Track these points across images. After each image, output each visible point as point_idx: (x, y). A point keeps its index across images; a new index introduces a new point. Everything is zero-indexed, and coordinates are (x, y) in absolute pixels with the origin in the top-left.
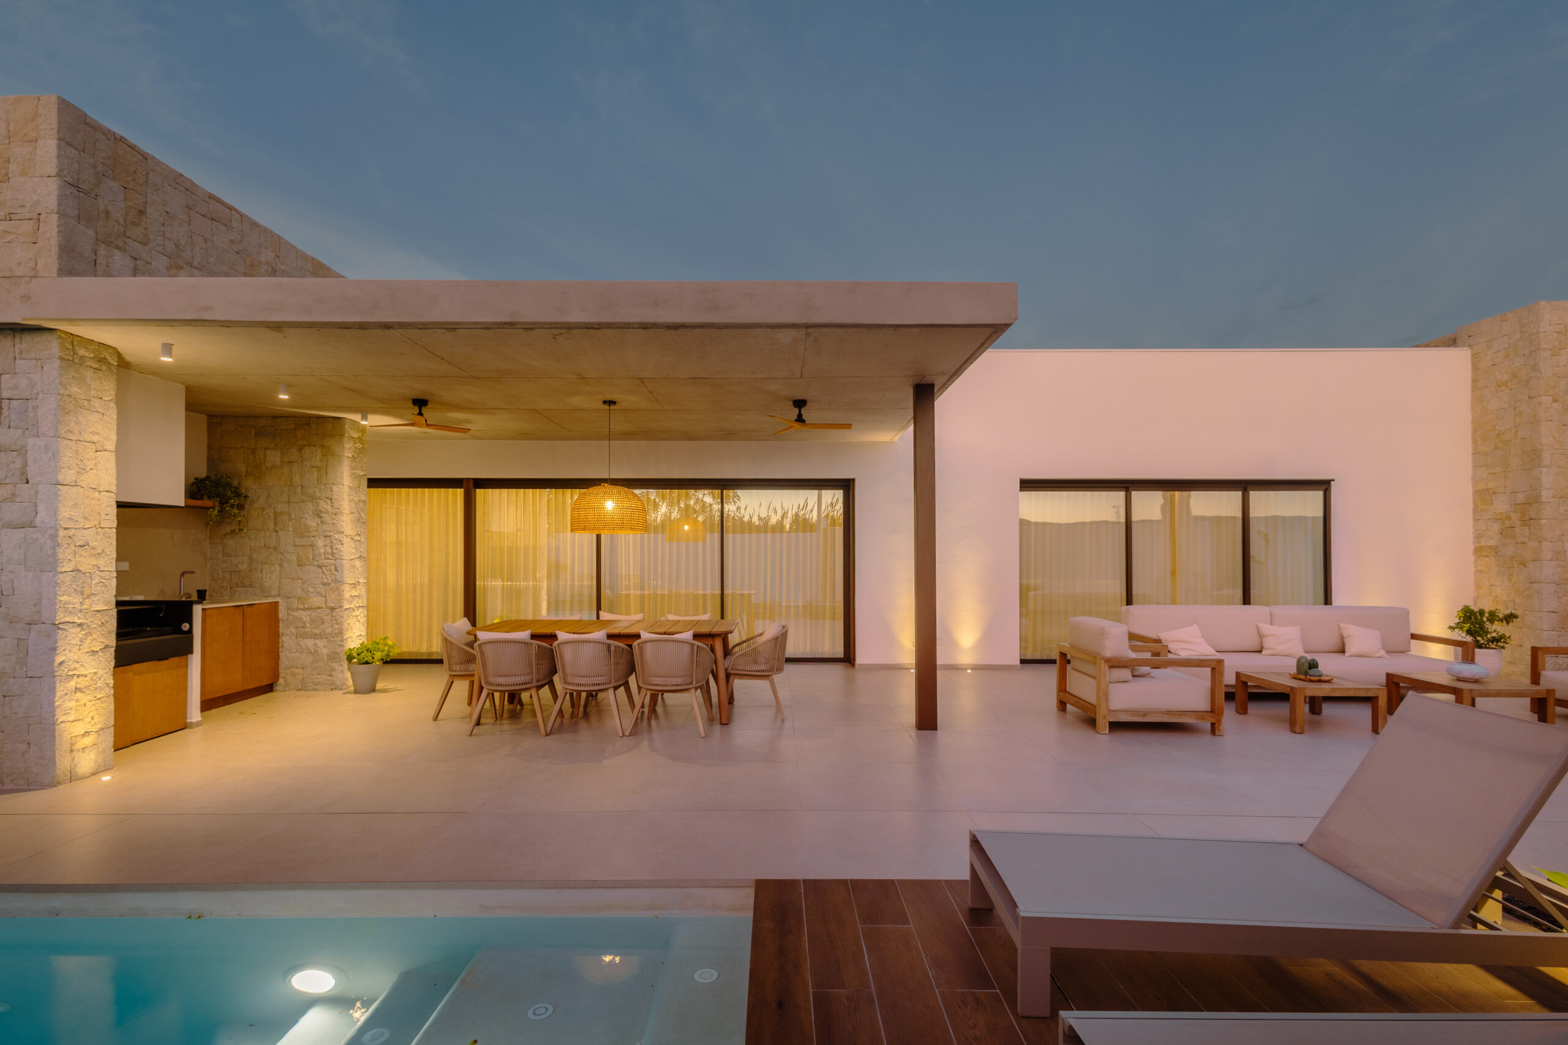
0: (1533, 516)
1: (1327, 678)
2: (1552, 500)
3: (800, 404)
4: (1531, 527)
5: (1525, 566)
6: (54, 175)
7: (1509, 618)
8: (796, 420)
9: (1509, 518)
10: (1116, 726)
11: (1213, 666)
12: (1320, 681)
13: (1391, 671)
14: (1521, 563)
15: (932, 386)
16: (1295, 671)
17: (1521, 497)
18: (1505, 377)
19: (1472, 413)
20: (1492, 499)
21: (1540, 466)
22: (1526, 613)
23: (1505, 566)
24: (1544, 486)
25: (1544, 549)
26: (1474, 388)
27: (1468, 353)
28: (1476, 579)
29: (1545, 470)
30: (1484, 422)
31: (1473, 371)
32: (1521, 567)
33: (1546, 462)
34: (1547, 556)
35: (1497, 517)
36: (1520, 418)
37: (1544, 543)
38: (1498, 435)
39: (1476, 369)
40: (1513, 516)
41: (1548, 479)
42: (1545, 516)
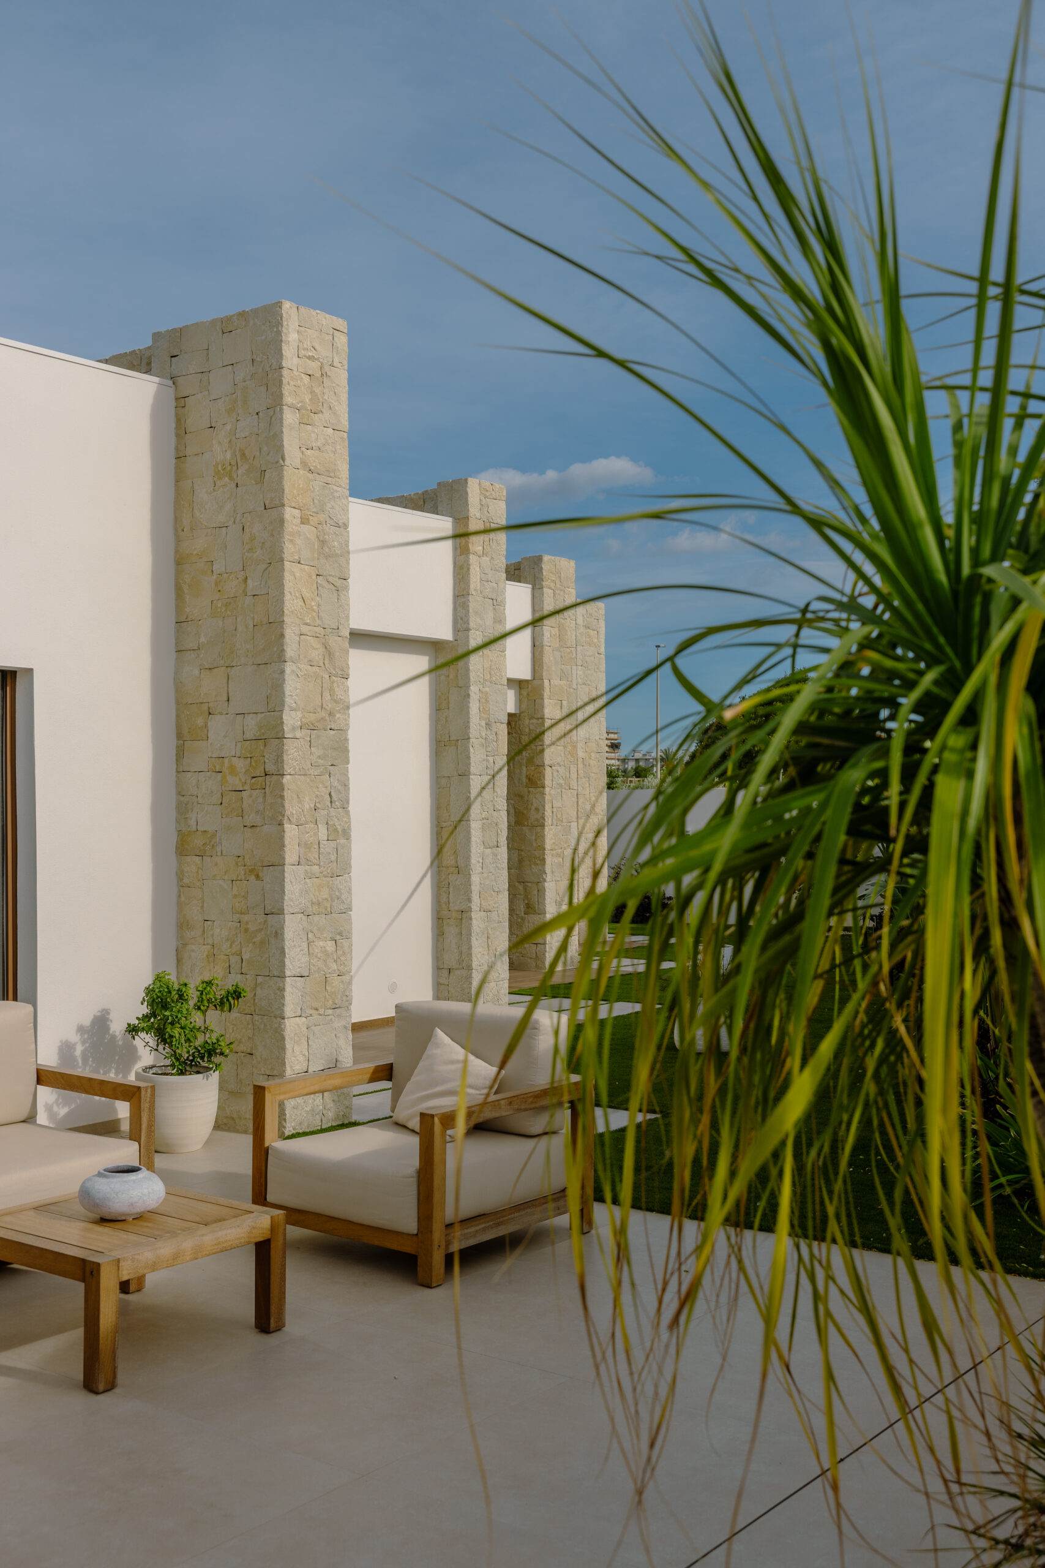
0: (270, 768)
2: (298, 734)
4: (267, 790)
5: (257, 877)
9: (233, 770)
14: (251, 871)
17: (251, 724)
18: (228, 455)
19: (176, 530)
20: (206, 726)
21: (281, 658)
22: (260, 979)
23: (226, 878)
24: (288, 701)
25: (287, 841)
26: (179, 476)
27: (170, 392)
28: (180, 906)
29: (289, 668)
30: (195, 553)
31: (177, 435)
32: (253, 878)
33: (290, 651)
34: (291, 854)
35: (215, 767)
36: (251, 550)
37: (287, 826)
38: (217, 584)
39: (181, 431)
40: (240, 765)
41: (293, 687)
42: (288, 769)
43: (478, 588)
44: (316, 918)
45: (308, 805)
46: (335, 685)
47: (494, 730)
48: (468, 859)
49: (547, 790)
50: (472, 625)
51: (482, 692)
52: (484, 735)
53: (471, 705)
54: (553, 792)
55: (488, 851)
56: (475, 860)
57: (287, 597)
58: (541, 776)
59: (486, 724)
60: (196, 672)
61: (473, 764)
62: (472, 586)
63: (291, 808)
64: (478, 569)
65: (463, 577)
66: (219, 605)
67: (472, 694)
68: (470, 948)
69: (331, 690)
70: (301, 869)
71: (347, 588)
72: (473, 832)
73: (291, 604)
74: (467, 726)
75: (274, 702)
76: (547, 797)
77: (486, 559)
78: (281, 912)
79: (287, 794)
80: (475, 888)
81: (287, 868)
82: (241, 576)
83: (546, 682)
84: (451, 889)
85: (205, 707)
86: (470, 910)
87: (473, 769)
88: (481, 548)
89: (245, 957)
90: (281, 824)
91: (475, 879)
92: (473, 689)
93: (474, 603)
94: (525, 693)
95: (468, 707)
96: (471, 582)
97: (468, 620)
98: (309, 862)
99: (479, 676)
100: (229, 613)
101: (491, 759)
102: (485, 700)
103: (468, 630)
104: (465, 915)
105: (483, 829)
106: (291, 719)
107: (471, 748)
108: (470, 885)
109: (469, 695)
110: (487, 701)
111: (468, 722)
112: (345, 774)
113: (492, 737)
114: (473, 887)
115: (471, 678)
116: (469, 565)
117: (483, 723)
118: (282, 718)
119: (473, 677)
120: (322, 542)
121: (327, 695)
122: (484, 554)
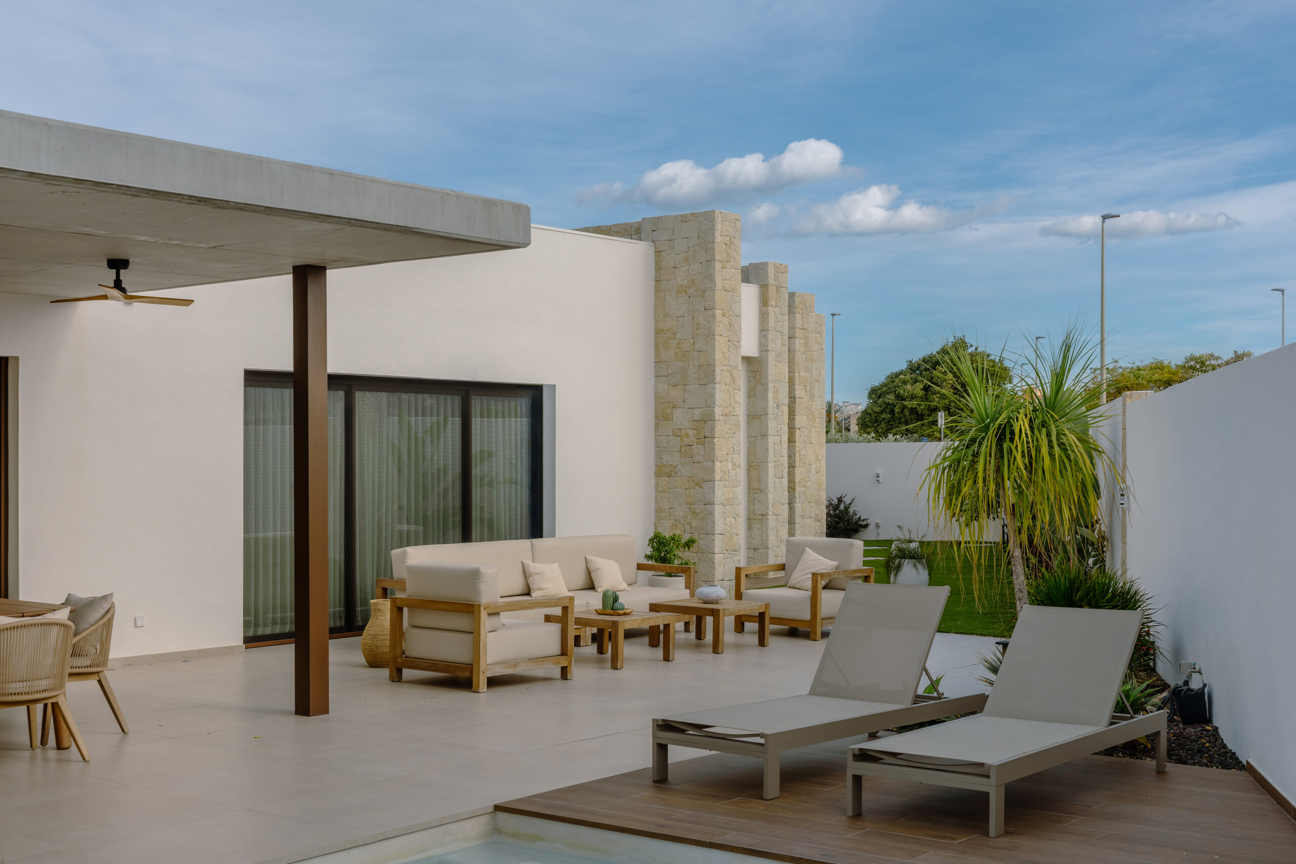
0: (708, 434)
2: (721, 418)
3: (118, 264)
4: (706, 445)
5: (700, 487)
7: (689, 544)
8: (113, 287)
9: (687, 436)
10: (493, 682)
11: (566, 605)
12: (625, 614)
13: (650, 601)
14: (697, 484)
15: (324, 269)
16: (601, 607)
17: (697, 414)
18: (685, 282)
19: (655, 316)
20: (672, 413)
21: (713, 382)
22: (701, 536)
23: (683, 487)
24: (717, 402)
25: (716, 469)
26: (657, 290)
27: (652, 249)
28: (657, 501)
29: (717, 386)
30: (666, 328)
31: (656, 270)
32: (697, 488)
33: (718, 379)
34: (718, 476)
35: (677, 433)
36: (697, 329)
37: (716, 462)
38: (678, 344)
39: (658, 268)
40: (691, 433)
41: (719, 396)
42: (717, 435)
43: (773, 326)
45: (724, 453)
46: (735, 394)
47: (781, 409)
48: (766, 484)
49: (797, 444)
50: (770, 348)
51: (775, 387)
52: (775, 412)
53: (769, 395)
54: (800, 445)
55: (777, 480)
56: (770, 485)
57: (717, 353)
59: (777, 406)
60: (666, 387)
61: (770, 429)
62: (770, 325)
63: (718, 454)
64: (773, 315)
65: (765, 320)
66: (679, 355)
67: (769, 388)
68: (767, 536)
69: (734, 397)
70: (721, 483)
71: (740, 346)
72: (770, 469)
73: (718, 356)
74: (766, 407)
75: (709, 403)
76: (797, 449)
77: (777, 308)
78: (713, 503)
79: (716, 447)
80: (770, 501)
81: (716, 482)
82: (692, 341)
84: (756, 502)
85: (671, 404)
86: (767, 514)
87: (769, 432)
88: (775, 302)
89: (694, 525)
90: (713, 462)
91: (770, 496)
92: (770, 385)
93: (771, 335)
95: (768, 396)
96: (770, 323)
97: (768, 345)
98: (725, 480)
99: (773, 378)
100: (685, 359)
103: (766, 350)
104: (764, 517)
105: (775, 467)
106: (718, 411)
107: (769, 420)
108: (768, 500)
109: (768, 389)
110: (777, 392)
111: (767, 405)
113: (780, 413)
114: (769, 501)
115: (769, 379)
116: (768, 313)
117: (775, 405)
118: (714, 411)
119: (770, 378)
120: (731, 325)
121: (732, 399)
122: (777, 306)
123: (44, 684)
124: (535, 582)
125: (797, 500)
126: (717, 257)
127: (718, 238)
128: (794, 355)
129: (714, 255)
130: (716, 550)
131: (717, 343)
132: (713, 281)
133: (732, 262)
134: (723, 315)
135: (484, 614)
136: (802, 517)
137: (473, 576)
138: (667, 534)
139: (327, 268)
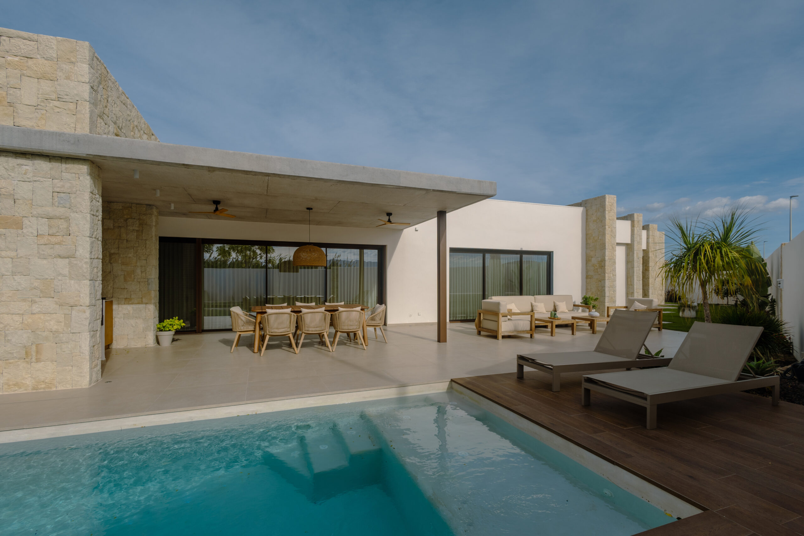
0: (603, 265)
1: (559, 318)
2: (608, 260)
3: (389, 214)
4: (602, 269)
5: (601, 282)
6: (87, 82)
7: (596, 299)
8: (388, 221)
9: (596, 266)
10: (504, 337)
11: (532, 315)
13: (573, 316)
14: (599, 281)
15: (446, 212)
16: (550, 316)
17: (600, 259)
18: (596, 218)
19: (586, 230)
20: (591, 259)
21: (605, 249)
22: (601, 297)
23: (595, 282)
24: (606, 255)
25: (606, 276)
26: (587, 222)
27: (585, 209)
28: (586, 286)
29: (606, 250)
31: (586, 216)
32: (600, 282)
33: (607, 248)
34: (607, 278)
35: (593, 265)
36: (600, 233)
37: (606, 274)
38: (593, 238)
39: (587, 215)
40: (597, 265)
41: (607, 253)
42: (606, 265)
44: (610, 288)
45: (609, 271)
47: (639, 259)
48: (634, 283)
49: (650, 271)
50: (635, 240)
51: (637, 252)
52: (637, 260)
53: (634, 255)
57: (606, 240)
58: (649, 268)
62: (635, 233)
63: (607, 271)
64: (636, 229)
65: (633, 230)
66: (594, 241)
69: (613, 253)
70: (608, 281)
71: (616, 237)
72: (635, 278)
73: (607, 240)
74: (634, 259)
75: (604, 255)
76: (650, 273)
77: (638, 228)
78: (605, 287)
79: (606, 269)
81: (606, 280)
82: (598, 237)
83: (650, 250)
84: (630, 288)
85: (591, 256)
86: (634, 292)
87: (635, 266)
88: (637, 225)
89: (599, 293)
90: (605, 274)
91: (635, 287)
92: (635, 252)
93: (635, 236)
94: (645, 252)
96: (635, 231)
98: (609, 280)
101: (639, 265)
102: (637, 254)
103: (634, 241)
105: (637, 277)
106: (607, 258)
107: (634, 262)
112: (615, 266)
113: (639, 261)
117: (637, 258)
118: (605, 258)
119: (635, 250)
120: (612, 231)
121: (612, 254)
122: (638, 227)
123: (355, 327)
124: (535, 308)
125: (650, 289)
126: (607, 209)
127: (607, 203)
128: (649, 243)
129: (605, 209)
130: (606, 302)
131: (606, 236)
132: (605, 217)
133: (613, 211)
134: (609, 228)
135: (500, 316)
136: (652, 294)
137: (498, 304)
138: (588, 296)
139: (447, 212)
